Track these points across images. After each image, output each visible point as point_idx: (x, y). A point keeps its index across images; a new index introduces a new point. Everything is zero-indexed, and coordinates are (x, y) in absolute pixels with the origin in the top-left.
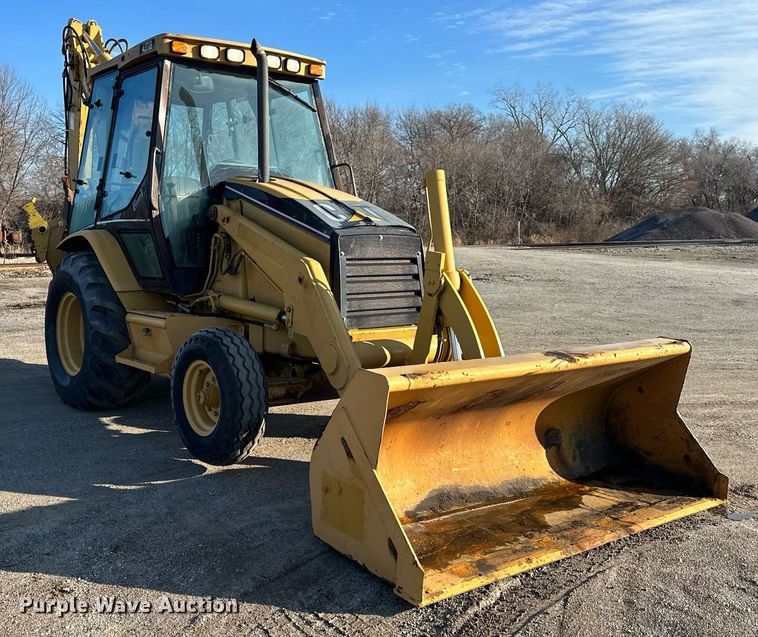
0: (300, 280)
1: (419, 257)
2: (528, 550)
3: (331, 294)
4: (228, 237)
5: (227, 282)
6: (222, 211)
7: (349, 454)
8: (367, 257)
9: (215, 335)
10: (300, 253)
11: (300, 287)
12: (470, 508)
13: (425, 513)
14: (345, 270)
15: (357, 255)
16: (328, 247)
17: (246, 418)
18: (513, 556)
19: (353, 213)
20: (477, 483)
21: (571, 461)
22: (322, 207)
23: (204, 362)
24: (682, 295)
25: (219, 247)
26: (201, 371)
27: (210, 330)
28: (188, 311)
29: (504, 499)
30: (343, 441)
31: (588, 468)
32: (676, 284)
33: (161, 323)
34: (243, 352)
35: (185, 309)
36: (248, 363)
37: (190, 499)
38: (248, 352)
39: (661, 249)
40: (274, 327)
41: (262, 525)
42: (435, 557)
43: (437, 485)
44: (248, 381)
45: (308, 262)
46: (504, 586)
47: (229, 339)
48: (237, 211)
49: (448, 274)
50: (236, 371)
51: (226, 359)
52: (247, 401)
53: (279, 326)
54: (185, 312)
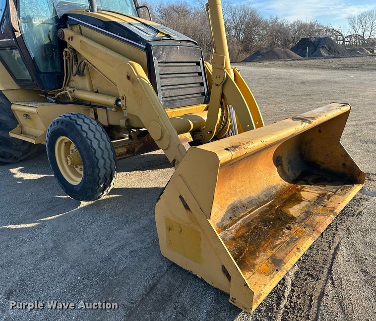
0: (128, 78)
1: (201, 61)
2: (293, 241)
3: (151, 86)
4: (74, 51)
5: (77, 81)
6: (67, 32)
7: (187, 207)
8: (171, 61)
9: (70, 118)
10: (126, 59)
11: (129, 82)
12: (250, 212)
13: (227, 222)
14: (158, 70)
15: (164, 60)
16: (144, 54)
17: (102, 173)
18: (289, 248)
19: (158, 31)
20: (250, 195)
21: (287, 171)
22: (137, 28)
23: (66, 138)
24: (281, 81)
25: (69, 58)
26: (66, 143)
27: (67, 115)
28: (54, 101)
29: (265, 202)
30: (181, 197)
31: (295, 174)
32: (276, 76)
33: (34, 110)
34: (93, 128)
35: (51, 100)
36: (98, 136)
37: (69, 231)
38: (96, 128)
39: (265, 63)
40: (113, 109)
41: (123, 247)
42: (244, 259)
43: (230, 202)
44: (100, 148)
45: (132, 65)
46: (292, 274)
47: (81, 121)
48: (78, 32)
49: (227, 70)
50: (89, 142)
51: (81, 134)
52: (101, 162)
53: (117, 109)
54: (52, 102)
